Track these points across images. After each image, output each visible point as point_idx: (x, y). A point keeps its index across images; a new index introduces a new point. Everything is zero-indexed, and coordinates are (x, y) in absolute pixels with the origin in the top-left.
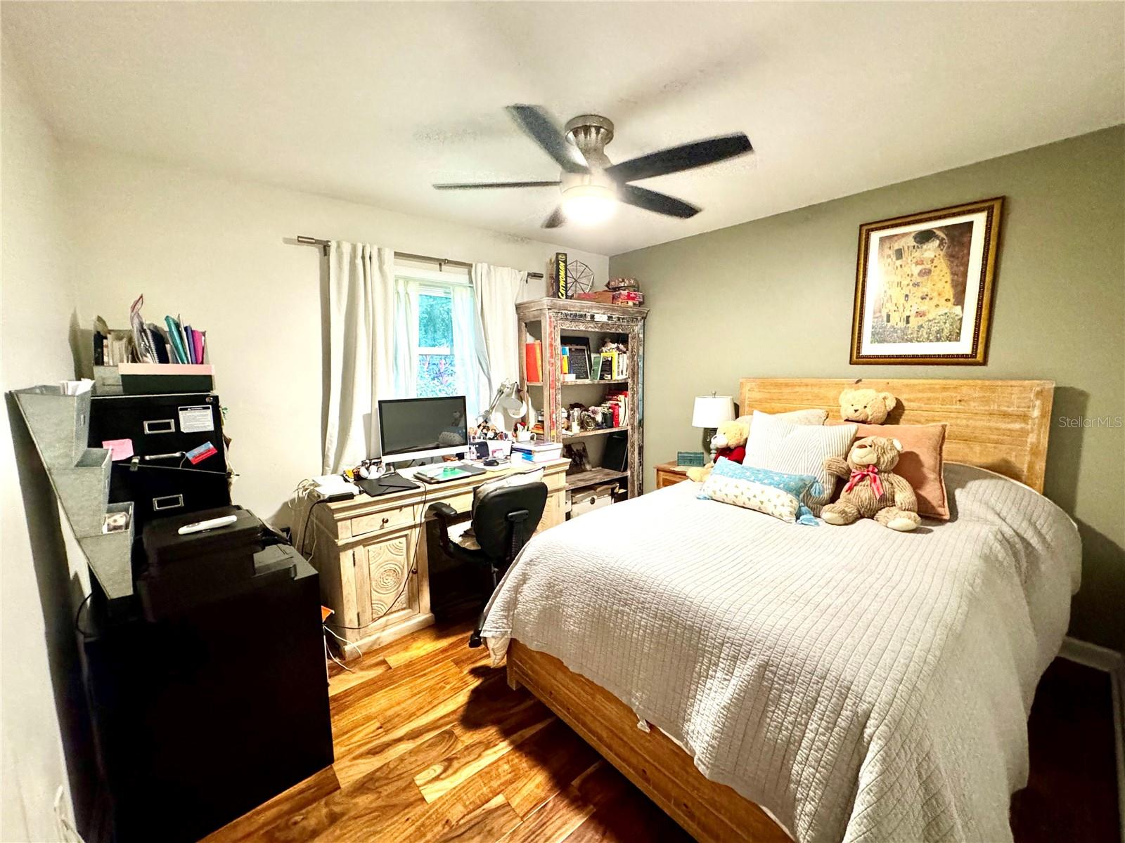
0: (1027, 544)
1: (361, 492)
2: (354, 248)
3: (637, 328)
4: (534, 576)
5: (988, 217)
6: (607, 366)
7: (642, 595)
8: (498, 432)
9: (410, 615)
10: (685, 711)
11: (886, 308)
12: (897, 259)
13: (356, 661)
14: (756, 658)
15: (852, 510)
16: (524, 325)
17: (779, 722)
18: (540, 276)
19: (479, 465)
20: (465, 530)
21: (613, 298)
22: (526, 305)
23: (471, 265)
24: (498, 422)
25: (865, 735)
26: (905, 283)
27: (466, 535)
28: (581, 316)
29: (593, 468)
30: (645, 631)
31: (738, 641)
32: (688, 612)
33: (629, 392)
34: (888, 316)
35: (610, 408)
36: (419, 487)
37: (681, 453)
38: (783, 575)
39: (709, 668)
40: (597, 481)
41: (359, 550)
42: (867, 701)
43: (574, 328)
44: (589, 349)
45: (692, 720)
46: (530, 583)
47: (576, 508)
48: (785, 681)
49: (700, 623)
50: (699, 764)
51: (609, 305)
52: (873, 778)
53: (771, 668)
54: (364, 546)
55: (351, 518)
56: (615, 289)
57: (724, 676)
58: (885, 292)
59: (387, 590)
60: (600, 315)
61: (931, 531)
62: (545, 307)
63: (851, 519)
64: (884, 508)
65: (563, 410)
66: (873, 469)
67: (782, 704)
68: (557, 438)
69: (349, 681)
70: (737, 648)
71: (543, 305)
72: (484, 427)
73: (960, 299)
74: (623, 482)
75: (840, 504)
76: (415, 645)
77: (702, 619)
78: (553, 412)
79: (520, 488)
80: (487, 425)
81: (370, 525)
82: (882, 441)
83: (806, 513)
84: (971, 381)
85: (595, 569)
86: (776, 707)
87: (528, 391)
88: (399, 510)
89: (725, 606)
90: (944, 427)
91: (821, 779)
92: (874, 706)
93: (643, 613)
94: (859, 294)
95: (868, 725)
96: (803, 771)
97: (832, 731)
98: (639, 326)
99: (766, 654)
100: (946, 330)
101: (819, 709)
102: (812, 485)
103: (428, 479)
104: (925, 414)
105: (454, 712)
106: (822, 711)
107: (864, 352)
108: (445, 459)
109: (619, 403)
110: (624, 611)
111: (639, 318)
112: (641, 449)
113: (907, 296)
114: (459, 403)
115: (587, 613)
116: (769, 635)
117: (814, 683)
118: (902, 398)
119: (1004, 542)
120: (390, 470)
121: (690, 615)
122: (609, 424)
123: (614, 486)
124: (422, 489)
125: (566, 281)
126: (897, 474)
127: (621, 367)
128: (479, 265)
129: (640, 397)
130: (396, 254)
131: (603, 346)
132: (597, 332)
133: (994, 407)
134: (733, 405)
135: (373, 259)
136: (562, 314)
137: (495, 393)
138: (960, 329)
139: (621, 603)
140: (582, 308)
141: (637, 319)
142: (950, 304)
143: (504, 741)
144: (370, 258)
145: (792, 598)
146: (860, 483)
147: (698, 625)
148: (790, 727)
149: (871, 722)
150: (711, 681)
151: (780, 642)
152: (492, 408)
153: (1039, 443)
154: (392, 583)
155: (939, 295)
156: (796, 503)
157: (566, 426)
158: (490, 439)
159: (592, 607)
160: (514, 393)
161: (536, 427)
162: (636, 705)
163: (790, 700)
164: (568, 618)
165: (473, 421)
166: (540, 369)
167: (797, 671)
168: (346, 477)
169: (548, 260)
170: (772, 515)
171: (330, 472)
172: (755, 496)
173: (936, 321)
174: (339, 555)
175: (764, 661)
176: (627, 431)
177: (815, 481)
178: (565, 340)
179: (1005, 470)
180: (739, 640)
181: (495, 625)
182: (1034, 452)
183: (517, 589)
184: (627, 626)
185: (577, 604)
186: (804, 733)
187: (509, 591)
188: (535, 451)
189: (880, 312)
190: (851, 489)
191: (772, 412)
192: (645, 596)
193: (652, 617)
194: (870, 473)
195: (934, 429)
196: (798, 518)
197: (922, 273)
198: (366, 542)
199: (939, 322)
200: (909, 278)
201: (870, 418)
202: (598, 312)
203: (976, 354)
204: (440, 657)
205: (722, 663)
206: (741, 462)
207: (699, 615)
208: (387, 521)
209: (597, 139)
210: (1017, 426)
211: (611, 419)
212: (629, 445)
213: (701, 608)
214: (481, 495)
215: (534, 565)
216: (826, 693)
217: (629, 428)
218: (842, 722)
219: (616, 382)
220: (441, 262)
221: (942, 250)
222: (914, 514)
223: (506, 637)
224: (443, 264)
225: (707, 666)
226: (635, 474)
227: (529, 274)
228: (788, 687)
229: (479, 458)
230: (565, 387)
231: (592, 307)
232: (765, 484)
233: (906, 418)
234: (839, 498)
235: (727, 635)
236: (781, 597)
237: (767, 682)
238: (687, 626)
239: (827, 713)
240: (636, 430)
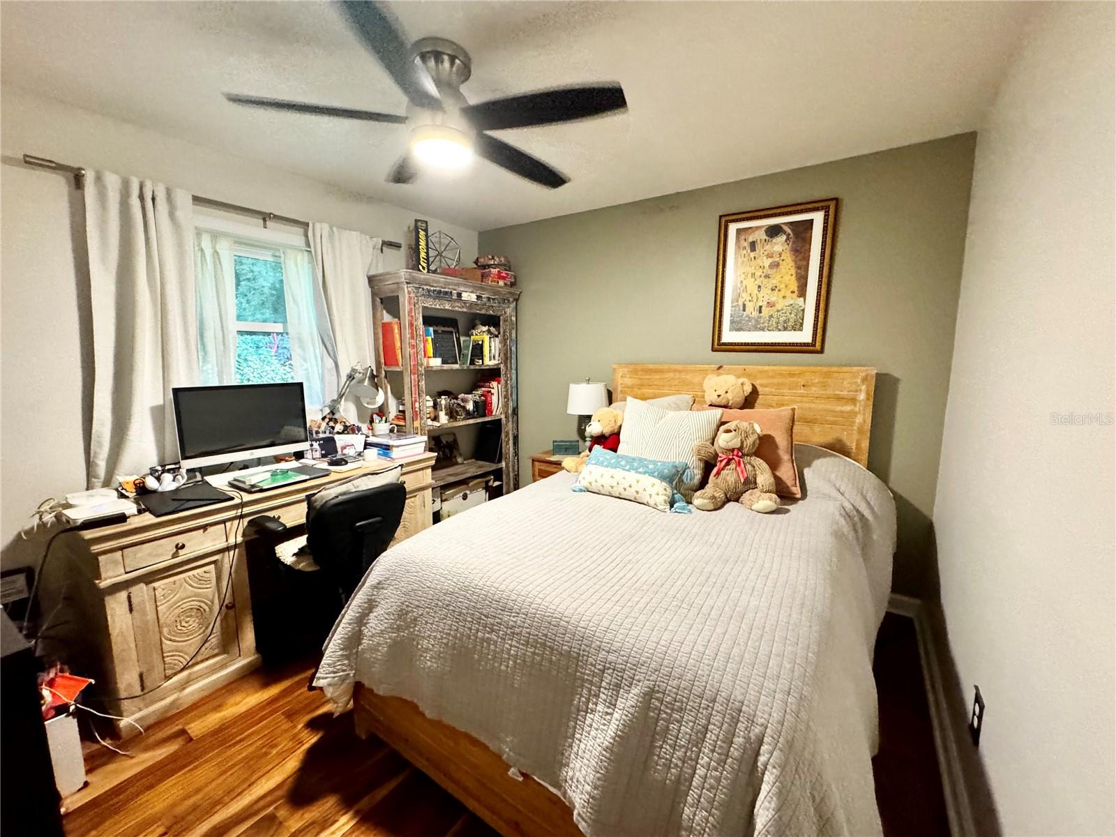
0: (862, 516)
1: (140, 512)
2: (126, 185)
3: (509, 311)
4: (382, 602)
5: (825, 216)
6: (478, 350)
7: (512, 618)
8: (348, 424)
9: (225, 661)
10: (563, 754)
11: (742, 298)
12: (752, 251)
13: (136, 740)
14: (641, 684)
15: (720, 495)
16: (378, 300)
17: (667, 759)
18: (398, 246)
19: (324, 465)
20: (300, 547)
21: (483, 276)
22: (381, 278)
23: (307, 224)
24: (348, 412)
25: (759, 764)
26: (758, 274)
27: (301, 553)
28: (446, 293)
29: (465, 460)
30: (515, 662)
31: (620, 666)
32: (565, 635)
33: (503, 379)
34: (744, 306)
35: (482, 395)
36: (232, 499)
37: (556, 441)
38: (663, 575)
39: (588, 700)
40: (469, 475)
41: (140, 591)
42: (759, 723)
43: (438, 307)
44: (458, 332)
45: (572, 765)
46: (378, 611)
47: (447, 507)
48: (672, 710)
49: (578, 647)
50: (579, 822)
51: (478, 283)
52: (770, 816)
53: (657, 695)
54: (147, 584)
55: (122, 548)
56: (484, 267)
57: (606, 710)
58: (742, 282)
59: (188, 636)
60: (468, 294)
61: (787, 511)
62: (403, 280)
63: (719, 504)
64: (747, 490)
65: (428, 398)
66: (738, 453)
67: (670, 737)
68: (421, 430)
69: (124, 770)
70: (619, 674)
71: (400, 277)
72: (331, 420)
73: (802, 292)
74: (498, 474)
75: (709, 488)
76: (232, 700)
77: (580, 642)
78: (416, 401)
79: (368, 492)
80: (334, 417)
81: (157, 555)
82: (744, 425)
83: (679, 501)
84: (812, 368)
85: (456, 589)
86: (664, 742)
87: (386, 377)
88: (202, 531)
89: (605, 623)
90: (793, 410)
91: (715, 823)
92: (766, 728)
93: (512, 640)
94: (720, 284)
95: (761, 751)
96: (695, 815)
97: (725, 763)
98: (511, 309)
99: (651, 678)
100: (791, 320)
101: (710, 739)
102: (684, 472)
103: (247, 487)
104: (776, 398)
105: (278, 787)
106: (714, 741)
107: (725, 339)
108: (278, 459)
109: (492, 390)
110: (489, 639)
111: (511, 300)
112: (516, 438)
113: (759, 287)
114: (295, 391)
115: (446, 644)
116: (653, 654)
117: (704, 709)
118: (757, 383)
119: (847, 517)
120: (195, 477)
121: (566, 639)
122: (481, 412)
123: (487, 479)
124: (237, 501)
125: (427, 253)
126: (757, 457)
127: (493, 351)
128: (318, 226)
129: (514, 385)
130: (197, 200)
131: (474, 329)
132: (465, 313)
133: (830, 392)
134: (606, 391)
135: (158, 200)
136: (423, 289)
137: (344, 379)
138: (803, 320)
139: (487, 629)
140: (447, 284)
141: (509, 301)
142: (795, 295)
143: (345, 813)
144: (153, 199)
145: (674, 603)
146: (727, 467)
147: (576, 650)
148: (680, 764)
149: (764, 748)
150: (592, 716)
151: (666, 662)
152: (341, 396)
153: (865, 422)
154: (195, 625)
155: (786, 286)
156: (669, 491)
157: (432, 416)
158: (338, 433)
159: (453, 637)
160: (367, 379)
161: (397, 418)
162: (507, 752)
163: (679, 731)
164: (424, 652)
165: (314, 412)
166: (399, 352)
167: (685, 695)
168: (124, 492)
169: (406, 229)
170: (647, 505)
171: (100, 484)
172: (630, 486)
173: (784, 312)
174: (103, 600)
175: (649, 688)
176: (500, 420)
177: (686, 467)
178: (428, 321)
179: (838, 448)
180: (622, 664)
181: (331, 669)
182: (860, 431)
183: (361, 620)
184: (494, 658)
185: (435, 634)
186: (695, 771)
187: (350, 624)
188: (393, 446)
189: (737, 301)
190: (718, 473)
191: (644, 398)
192: (514, 619)
193: (522, 644)
194: (734, 457)
195: (785, 411)
196: (672, 506)
197: (771, 266)
198: (149, 578)
199: (786, 313)
200: (761, 270)
201: (731, 402)
202: (467, 289)
203: (815, 343)
204: (267, 711)
205: (604, 694)
206: (615, 450)
207: (577, 637)
208: (183, 546)
209: (451, 71)
210: (848, 408)
211: (483, 407)
212: (503, 435)
213: (579, 628)
214: (318, 504)
215: (383, 588)
216: (717, 718)
217: (503, 417)
218: (735, 752)
219: (487, 368)
220: (266, 217)
221: (788, 244)
222: (774, 496)
223: (348, 681)
224: (267, 219)
225: (586, 698)
226: (511, 464)
227: (384, 243)
228: (676, 716)
229: (323, 456)
230: (429, 372)
231: (458, 285)
232: (640, 473)
233: (760, 402)
234: (708, 483)
235: (608, 659)
236: (664, 605)
237: (653, 712)
238: (563, 652)
239: (718, 743)
240: (510, 420)
